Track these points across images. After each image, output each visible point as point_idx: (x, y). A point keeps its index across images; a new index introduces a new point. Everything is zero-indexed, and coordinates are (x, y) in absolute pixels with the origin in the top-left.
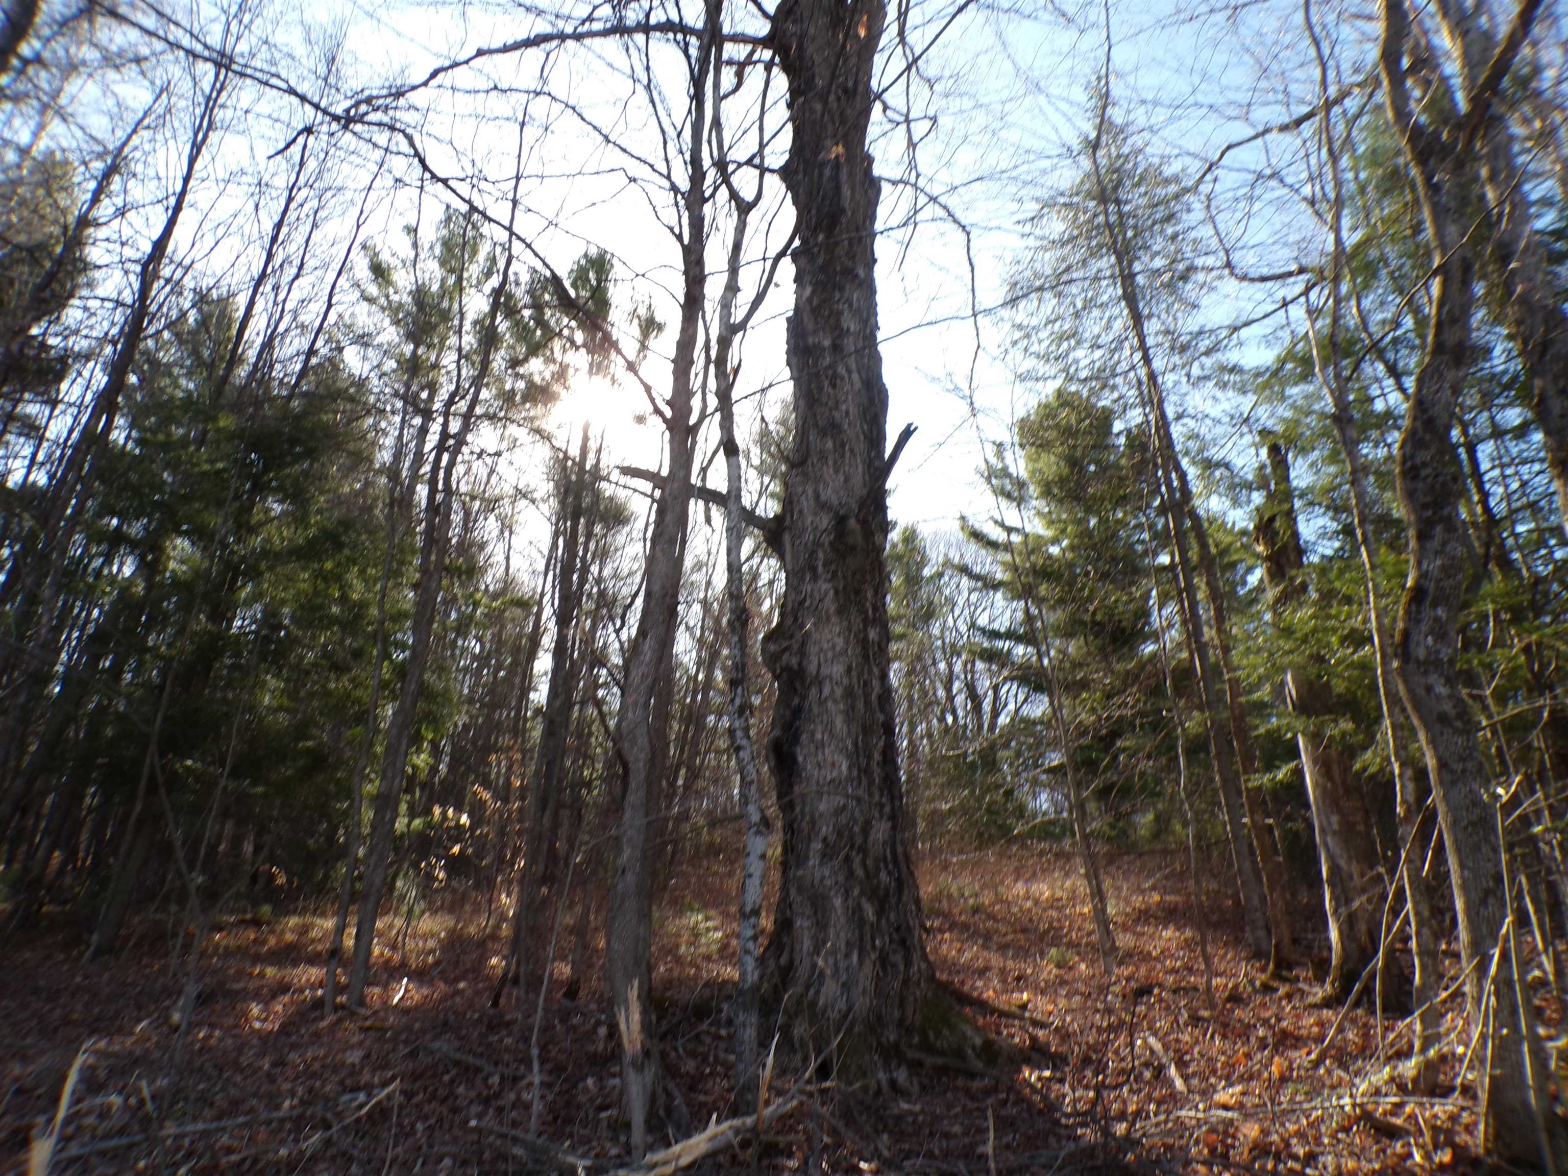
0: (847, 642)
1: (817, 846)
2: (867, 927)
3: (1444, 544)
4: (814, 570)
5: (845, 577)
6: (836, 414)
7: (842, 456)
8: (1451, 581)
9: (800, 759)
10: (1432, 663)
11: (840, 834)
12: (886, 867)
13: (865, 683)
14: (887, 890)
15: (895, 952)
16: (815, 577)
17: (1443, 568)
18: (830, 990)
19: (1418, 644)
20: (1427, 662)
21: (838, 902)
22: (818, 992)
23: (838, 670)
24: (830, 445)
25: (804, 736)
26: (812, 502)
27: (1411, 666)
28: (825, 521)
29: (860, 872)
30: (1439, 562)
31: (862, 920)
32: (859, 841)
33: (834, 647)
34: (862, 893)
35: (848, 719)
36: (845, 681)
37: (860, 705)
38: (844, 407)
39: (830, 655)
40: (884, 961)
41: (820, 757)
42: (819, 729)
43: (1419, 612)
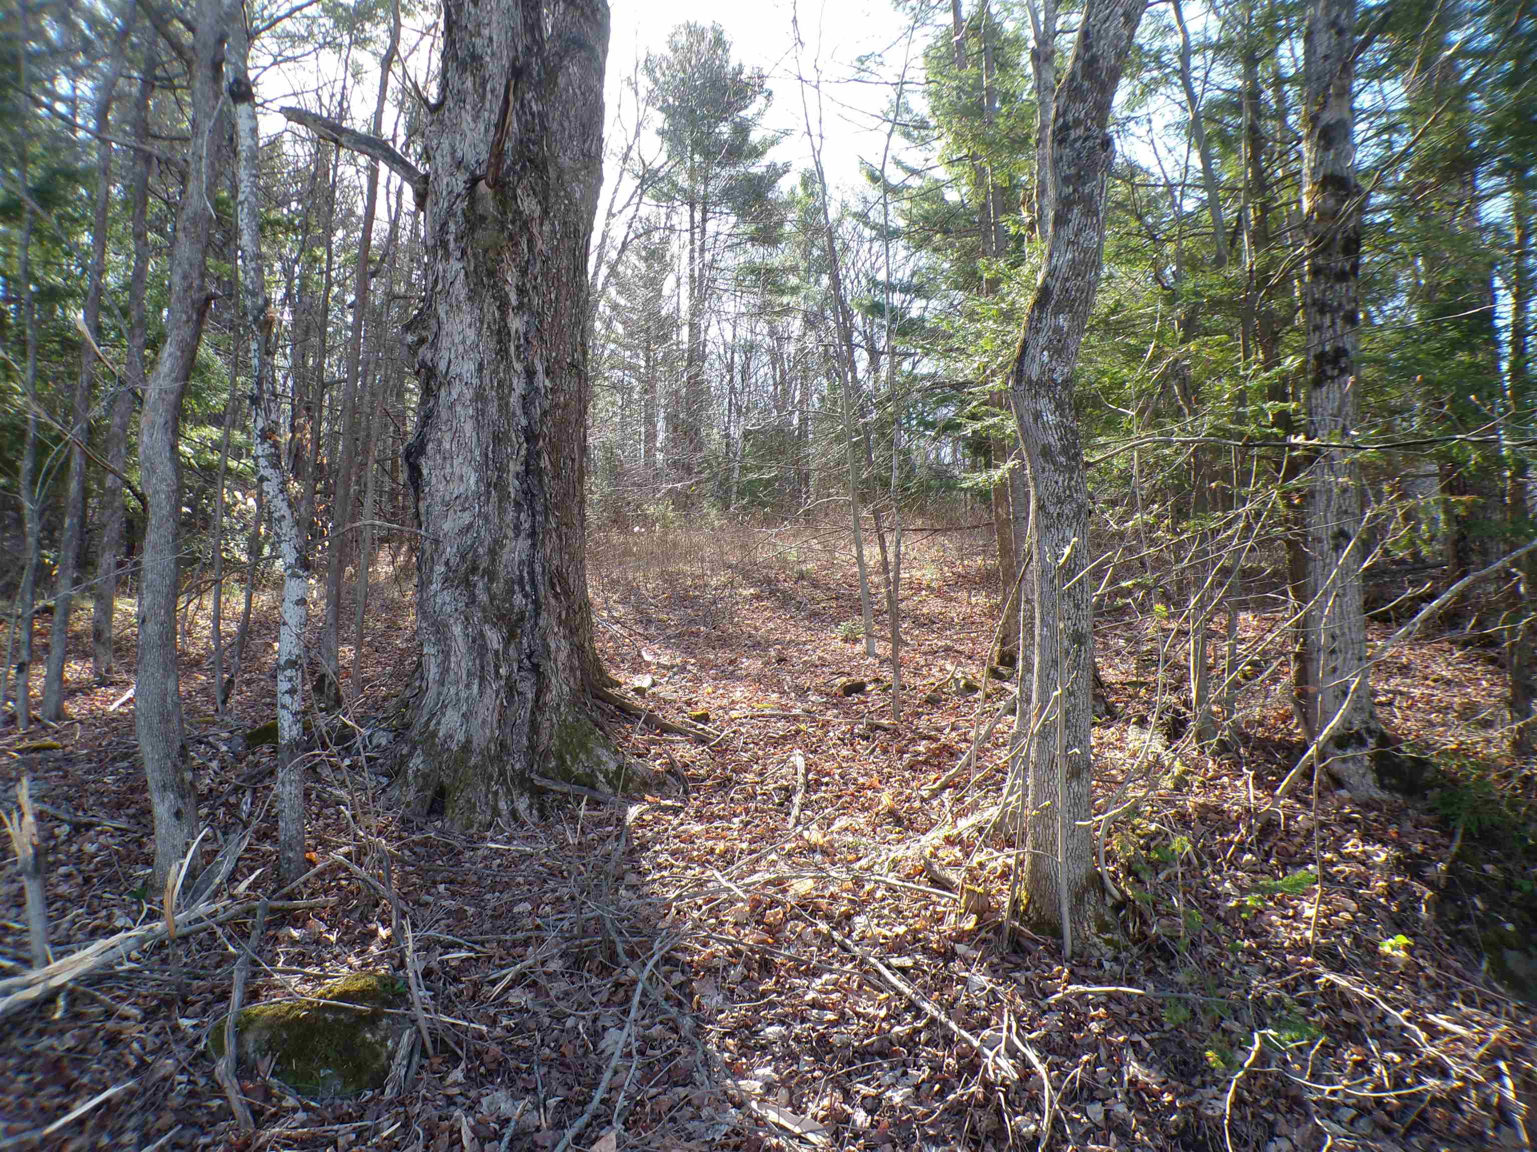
0: (479, 333)
1: (440, 569)
2: (490, 656)
3: (1078, 233)
4: (444, 244)
5: (475, 256)
6: (478, 41)
7: (483, 98)
8: (1079, 282)
9: (425, 472)
10: (1046, 385)
11: (463, 557)
12: (523, 589)
13: (501, 384)
14: (522, 613)
15: (523, 679)
16: (447, 255)
17: (1073, 263)
18: (451, 720)
19: (1033, 360)
20: (1040, 383)
21: (457, 630)
22: (438, 723)
23: (467, 368)
24: (469, 84)
25: (430, 446)
26: (448, 159)
27: (1024, 386)
28: (459, 183)
29: (483, 598)
30: (1069, 256)
31: (484, 648)
32: (484, 564)
33: (463, 342)
34: (485, 619)
35: (479, 427)
36: (475, 381)
37: (493, 409)
38: (486, 32)
39: (461, 349)
40: (511, 688)
41: (448, 470)
42: (448, 437)
43: (1039, 320)
